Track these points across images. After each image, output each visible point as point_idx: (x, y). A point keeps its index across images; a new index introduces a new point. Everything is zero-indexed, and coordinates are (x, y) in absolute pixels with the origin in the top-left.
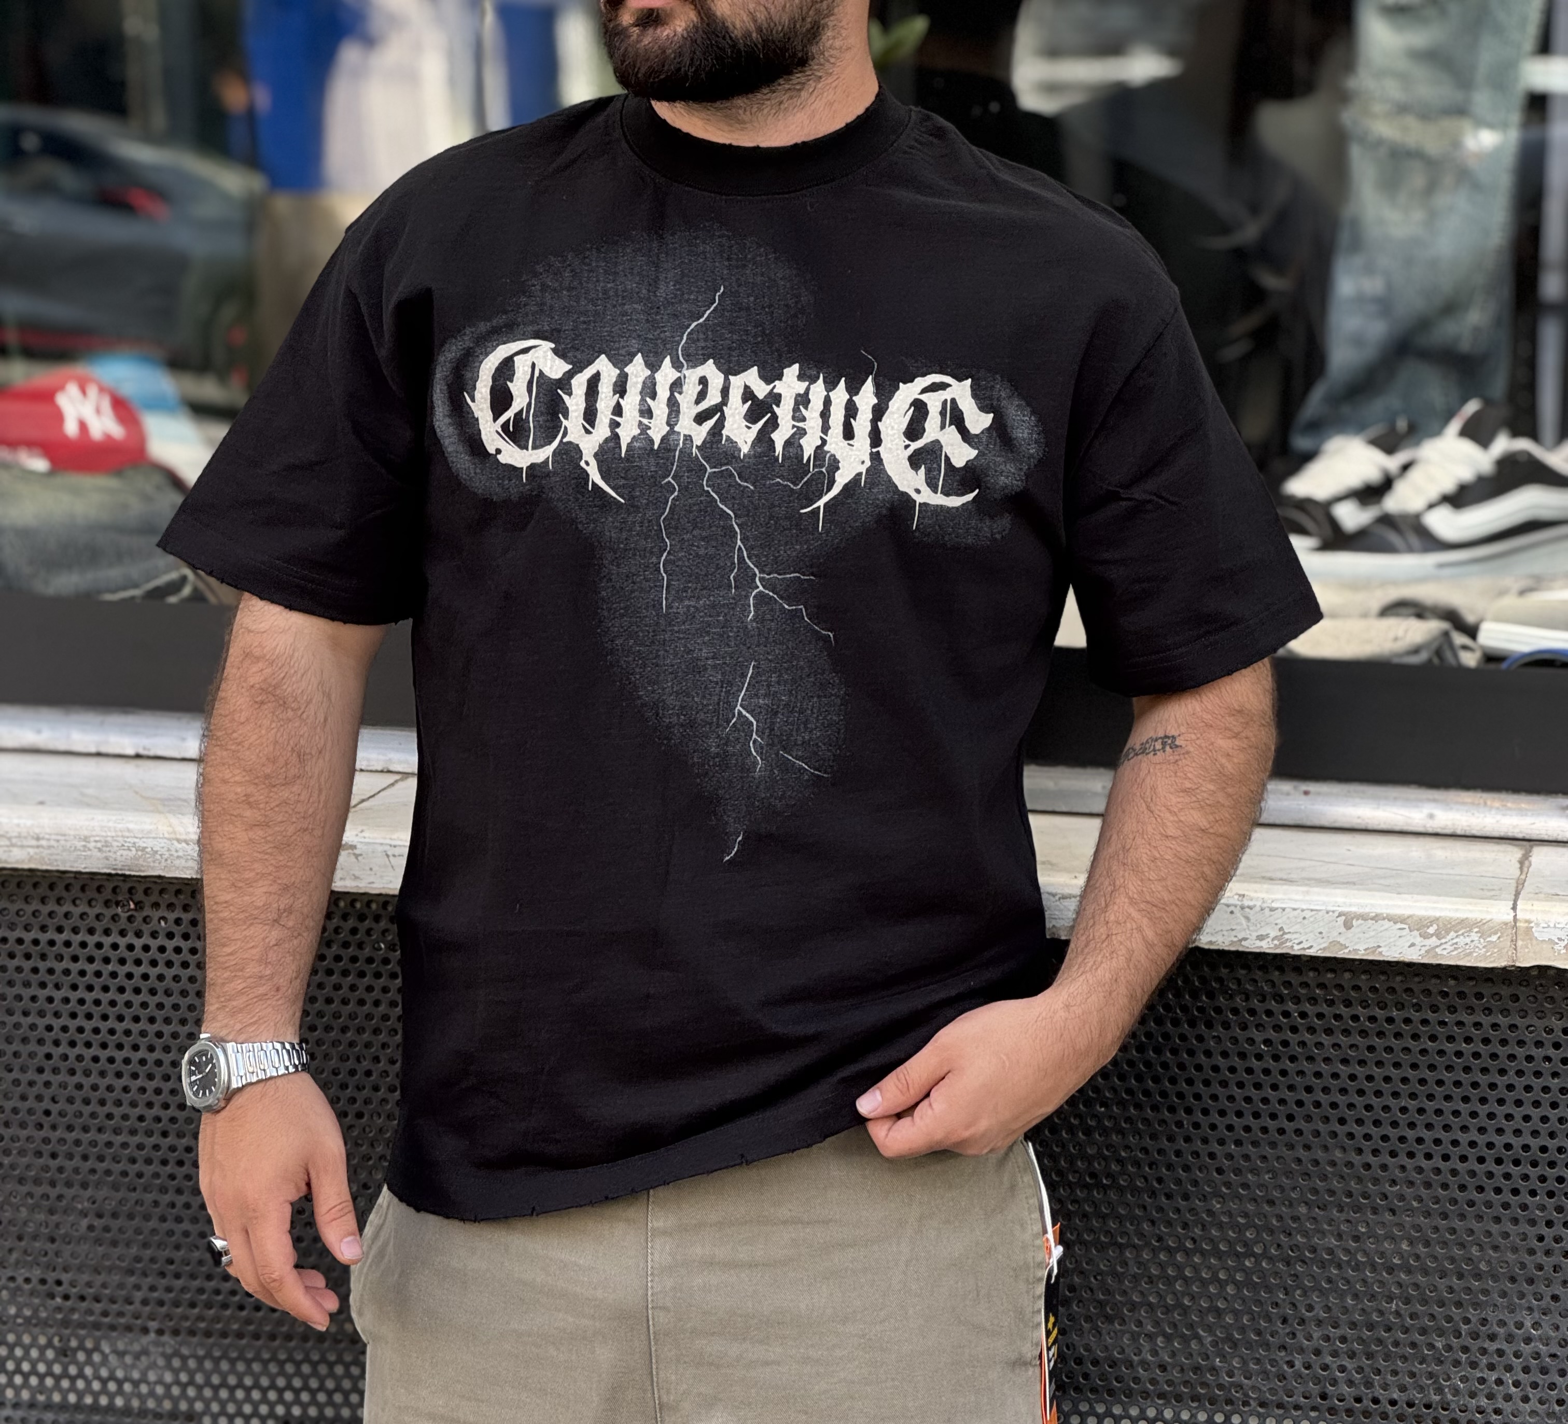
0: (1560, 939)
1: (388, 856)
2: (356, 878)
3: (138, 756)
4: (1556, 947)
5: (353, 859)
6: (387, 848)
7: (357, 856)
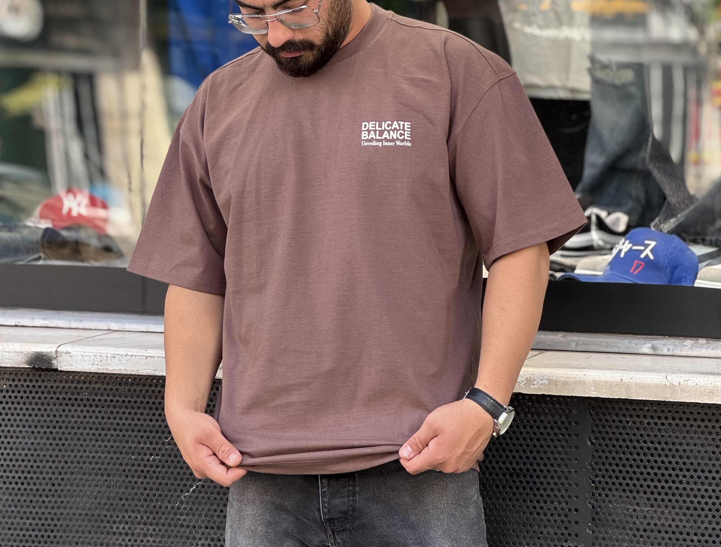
0: (522, 381)
1: (83, 356)
2: (71, 365)
3: (16, 326)
4: (521, 385)
5: (70, 357)
6: (82, 353)
7: (71, 356)
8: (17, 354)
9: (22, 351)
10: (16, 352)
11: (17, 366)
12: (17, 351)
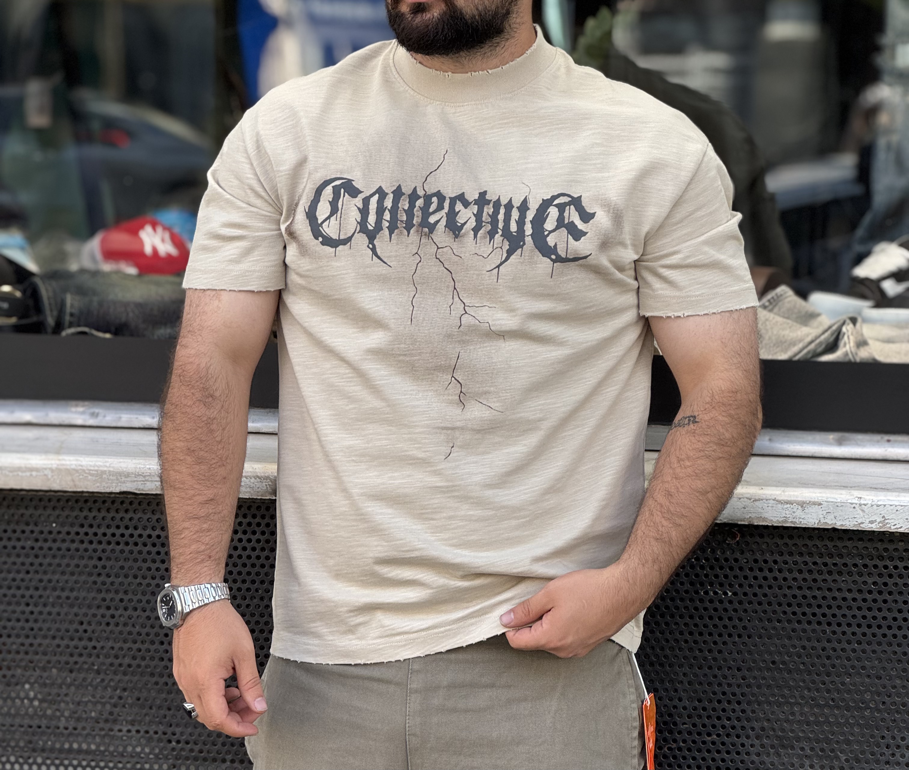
8: (259, 480)
9: (266, 475)
10: (258, 477)
11: (259, 498)
12: (259, 474)
